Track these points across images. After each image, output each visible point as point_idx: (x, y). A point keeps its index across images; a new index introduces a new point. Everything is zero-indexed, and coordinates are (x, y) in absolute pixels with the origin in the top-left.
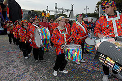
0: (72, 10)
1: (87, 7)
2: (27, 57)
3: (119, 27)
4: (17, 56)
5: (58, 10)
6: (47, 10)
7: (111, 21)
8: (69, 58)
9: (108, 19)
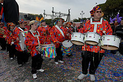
0: (69, 15)
1: (82, 12)
2: (12, 58)
3: (98, 31)
4: (3, 57)
5: (54, 14)
6: (44, 14)
7: (94, 25)
8: (47, 56)
9: (92, 23)
